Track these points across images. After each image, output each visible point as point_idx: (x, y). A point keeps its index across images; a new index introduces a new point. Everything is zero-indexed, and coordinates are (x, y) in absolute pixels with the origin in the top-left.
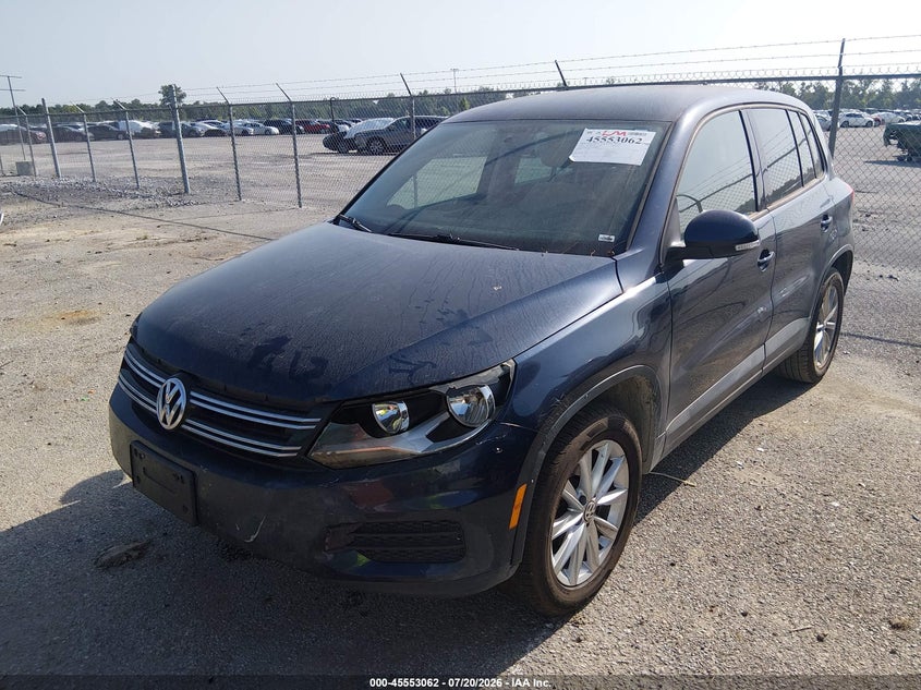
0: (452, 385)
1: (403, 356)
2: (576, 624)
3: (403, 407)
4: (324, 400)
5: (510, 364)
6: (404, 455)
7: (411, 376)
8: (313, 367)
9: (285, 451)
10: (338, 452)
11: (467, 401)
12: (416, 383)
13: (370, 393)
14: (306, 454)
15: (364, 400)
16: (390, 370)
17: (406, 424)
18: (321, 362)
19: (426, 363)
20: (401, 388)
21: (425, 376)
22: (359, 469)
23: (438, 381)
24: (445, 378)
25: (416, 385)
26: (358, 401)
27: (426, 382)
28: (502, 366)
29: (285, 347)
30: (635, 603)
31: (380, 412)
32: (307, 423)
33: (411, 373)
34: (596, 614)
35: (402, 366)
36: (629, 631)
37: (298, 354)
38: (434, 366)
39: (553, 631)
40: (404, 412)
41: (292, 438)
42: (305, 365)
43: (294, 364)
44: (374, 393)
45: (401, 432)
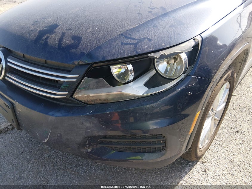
0: (163, 52)
1: (130, 35)
2: (202, 162)
3: (130, 67)
4: (81, 63)
5: (199, 38)
6: (131, 96)
7: (136, 46)
8: (73, 42)
9: (59, 95)
10: (91, 95)
11: (168, 63)
12: (140, 51)
13: (110, 58)
14: (72, 96)
15: (106, 63)
16: (122, 44)
17: (131, 77)
18: (77, 39)
19: (145, 38)
20: (130, 55)
21: (145, 47)
22: (104, 104)
23: (154, 50)
24: (158, 48)
25: (140, 53)
26: (102, 64)
27: (146, 51)
28: (194, 39)
29: (56, 30)
30: (226, 151)
31: (116, 70)
32: (70, 78)
33: (136, 45)
34: (210, 157)
35: (129, 41)
36: (227, 166)
37: (63, 34)
38: (150, 40)
39: (193, 166)
40: (131, 71)
41: (62, 87)
42: (68, 41)
43: (61, 40)
44: (113, 58)
45: (129, 82)
